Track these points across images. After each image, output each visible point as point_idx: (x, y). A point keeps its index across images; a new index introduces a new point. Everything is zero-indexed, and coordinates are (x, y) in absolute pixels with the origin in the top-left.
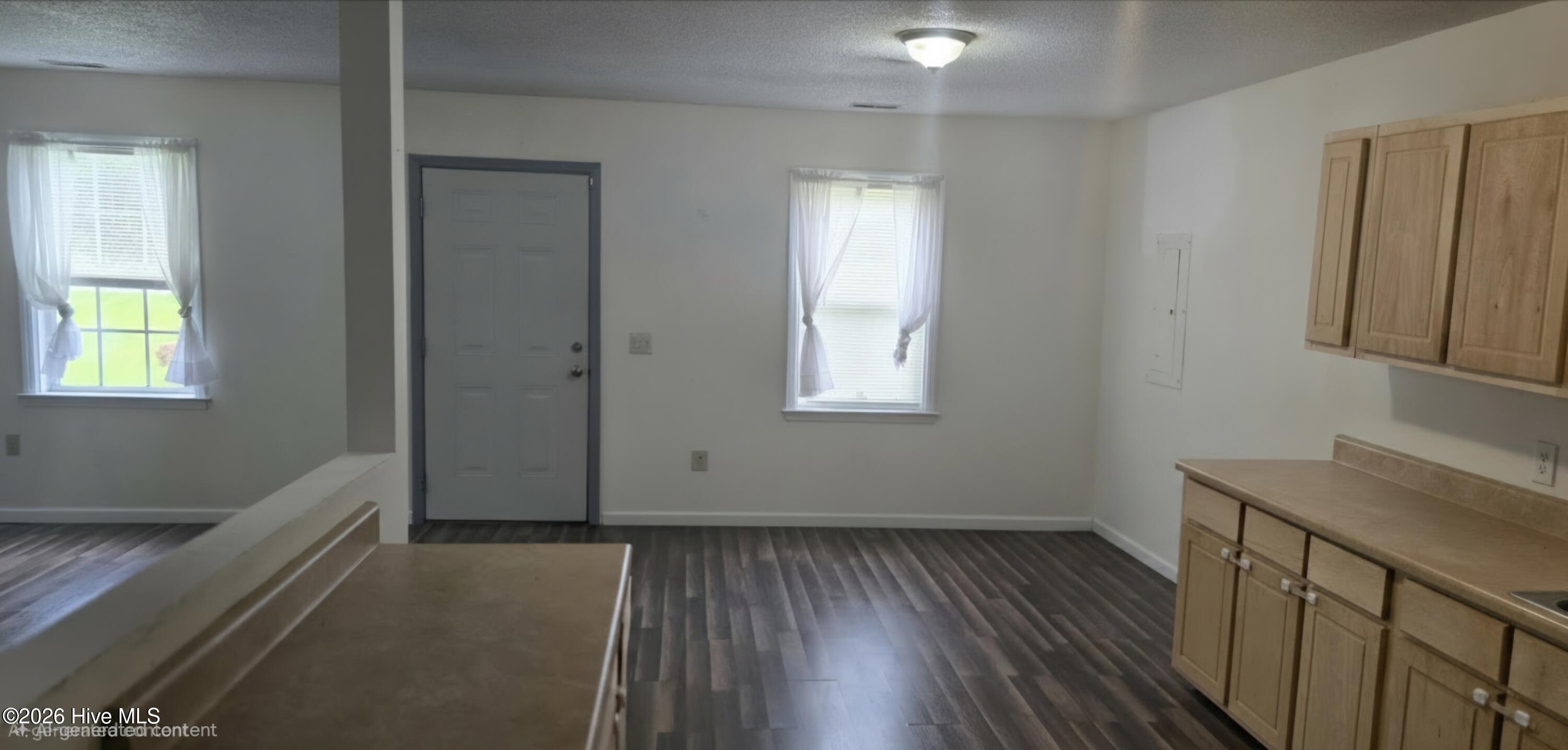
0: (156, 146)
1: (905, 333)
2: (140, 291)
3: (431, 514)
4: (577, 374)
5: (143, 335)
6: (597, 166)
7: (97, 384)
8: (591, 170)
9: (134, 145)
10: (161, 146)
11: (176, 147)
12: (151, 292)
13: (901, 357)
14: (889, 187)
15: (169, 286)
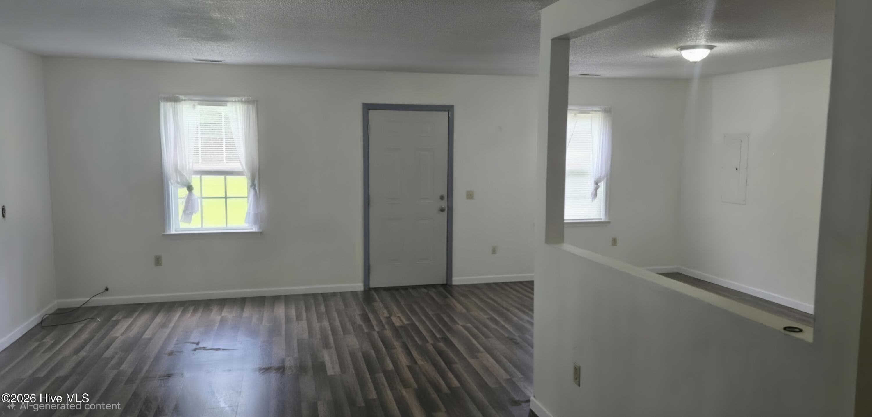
0: (238, 101)
1: (596, 183)
2: (223, 177)
3: (372, 285)
4: (442, 210)
5: (224, 200)
6: (452, 107)
7: (200, 226)
8: (449, 109)
9: (227, 101)
10: (241, 101)
11: (248, 102)
12: (228, 177)
13: (595, 195)
14: (589, 113)
15: (245, 174)
